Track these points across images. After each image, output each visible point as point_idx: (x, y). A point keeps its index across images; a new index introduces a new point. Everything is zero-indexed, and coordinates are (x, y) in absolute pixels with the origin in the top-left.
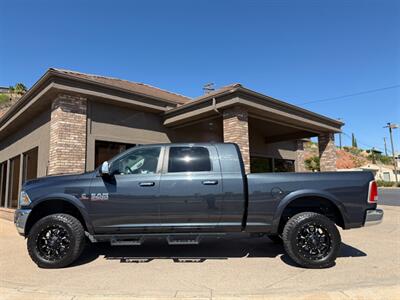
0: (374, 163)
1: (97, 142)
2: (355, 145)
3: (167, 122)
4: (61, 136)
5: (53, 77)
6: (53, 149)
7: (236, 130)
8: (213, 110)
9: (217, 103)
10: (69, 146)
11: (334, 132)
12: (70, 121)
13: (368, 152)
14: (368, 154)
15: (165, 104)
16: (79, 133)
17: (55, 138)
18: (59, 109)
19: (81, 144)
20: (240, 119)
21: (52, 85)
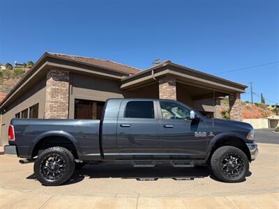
0: (277, 114)
1: (76, 100)
2: (263, 101)
3: (123, 86)
4: (52, 96)
5: (48, 58)
6: (48, 105)
7: (167, 92)
8: (152, 78)
9: (155, 73)
10: (57, 102)
11: (240, 93)
12: (59, 86)
13: (273, 106)
14: (273, 108)
15: (122, 74)
16: (64, 94)
17: (48, 97)
18: (51, 79)
19: (66, 101)
20: (170, 84)
21: (47, 63)
